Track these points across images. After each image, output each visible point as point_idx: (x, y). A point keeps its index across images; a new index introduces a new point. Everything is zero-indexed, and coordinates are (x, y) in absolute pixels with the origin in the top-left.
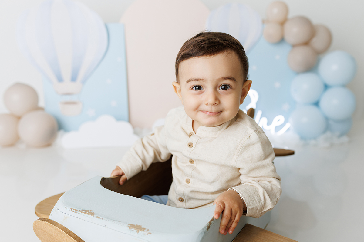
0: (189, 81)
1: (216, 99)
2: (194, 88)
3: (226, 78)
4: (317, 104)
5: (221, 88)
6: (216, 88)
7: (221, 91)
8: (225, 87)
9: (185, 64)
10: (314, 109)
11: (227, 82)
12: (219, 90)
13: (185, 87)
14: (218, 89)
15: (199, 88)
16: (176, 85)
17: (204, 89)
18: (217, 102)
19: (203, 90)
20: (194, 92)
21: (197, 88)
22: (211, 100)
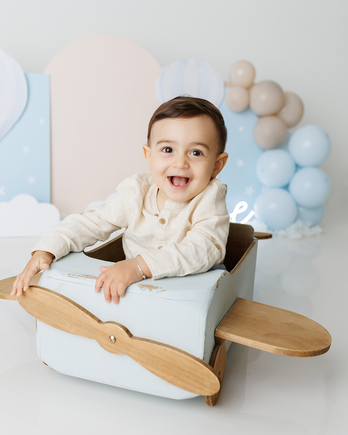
0: (159, 142)
1: (185, 163)
2: (164, 150)
3: (199, 144)
4: (286, 187)
5: (192, 154)
6: (186, 153)
7: (192, 155)
8: (198, 153)
9: (158, 124)
10: (283, 193)
11: (200, 148)
12: (190, 155)
13: (156, 148)
14: (188, 154)
15: (170, 150)
16: (147, 148)
17: (174, 152)
18: (186, 166)
19: (173, 154)
20: (164, 154)
21: (168, 150)
22: (180, 164)
